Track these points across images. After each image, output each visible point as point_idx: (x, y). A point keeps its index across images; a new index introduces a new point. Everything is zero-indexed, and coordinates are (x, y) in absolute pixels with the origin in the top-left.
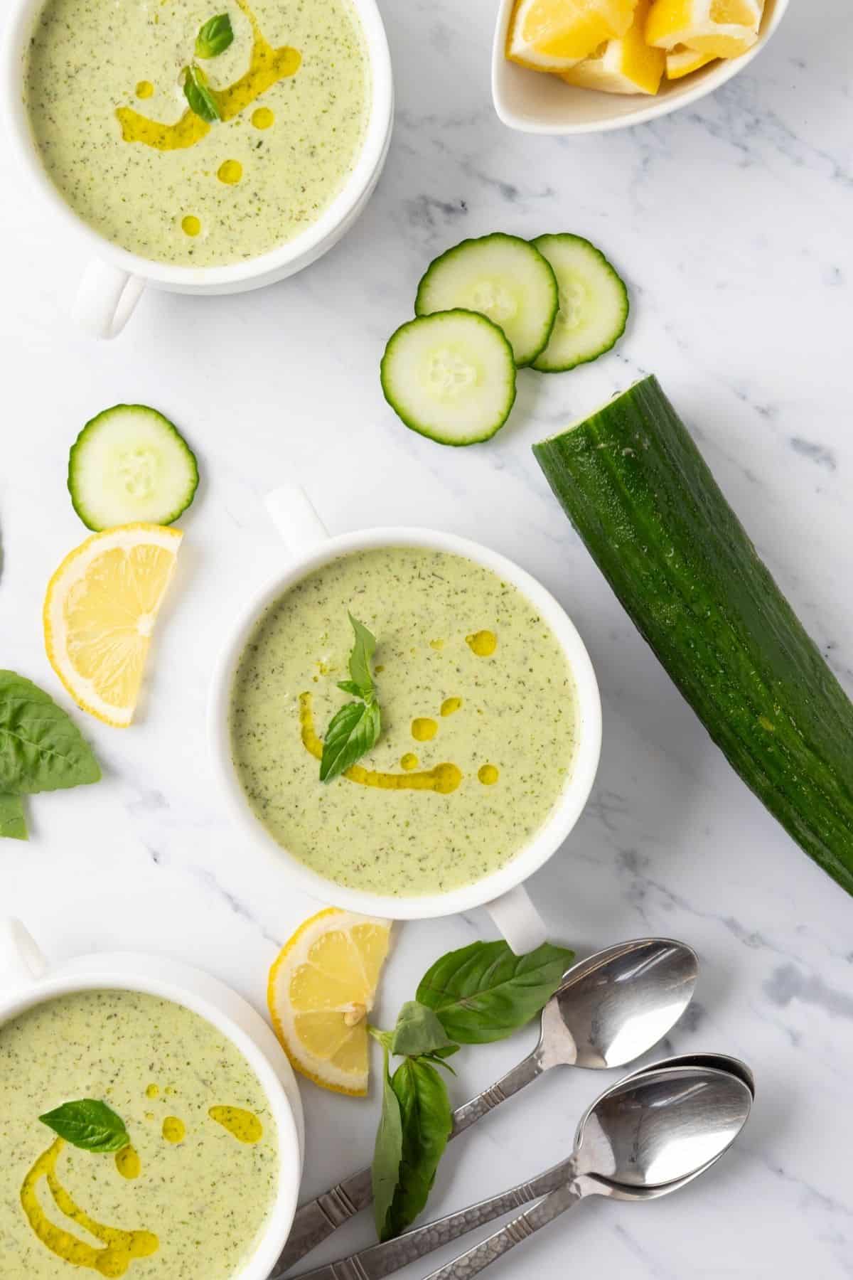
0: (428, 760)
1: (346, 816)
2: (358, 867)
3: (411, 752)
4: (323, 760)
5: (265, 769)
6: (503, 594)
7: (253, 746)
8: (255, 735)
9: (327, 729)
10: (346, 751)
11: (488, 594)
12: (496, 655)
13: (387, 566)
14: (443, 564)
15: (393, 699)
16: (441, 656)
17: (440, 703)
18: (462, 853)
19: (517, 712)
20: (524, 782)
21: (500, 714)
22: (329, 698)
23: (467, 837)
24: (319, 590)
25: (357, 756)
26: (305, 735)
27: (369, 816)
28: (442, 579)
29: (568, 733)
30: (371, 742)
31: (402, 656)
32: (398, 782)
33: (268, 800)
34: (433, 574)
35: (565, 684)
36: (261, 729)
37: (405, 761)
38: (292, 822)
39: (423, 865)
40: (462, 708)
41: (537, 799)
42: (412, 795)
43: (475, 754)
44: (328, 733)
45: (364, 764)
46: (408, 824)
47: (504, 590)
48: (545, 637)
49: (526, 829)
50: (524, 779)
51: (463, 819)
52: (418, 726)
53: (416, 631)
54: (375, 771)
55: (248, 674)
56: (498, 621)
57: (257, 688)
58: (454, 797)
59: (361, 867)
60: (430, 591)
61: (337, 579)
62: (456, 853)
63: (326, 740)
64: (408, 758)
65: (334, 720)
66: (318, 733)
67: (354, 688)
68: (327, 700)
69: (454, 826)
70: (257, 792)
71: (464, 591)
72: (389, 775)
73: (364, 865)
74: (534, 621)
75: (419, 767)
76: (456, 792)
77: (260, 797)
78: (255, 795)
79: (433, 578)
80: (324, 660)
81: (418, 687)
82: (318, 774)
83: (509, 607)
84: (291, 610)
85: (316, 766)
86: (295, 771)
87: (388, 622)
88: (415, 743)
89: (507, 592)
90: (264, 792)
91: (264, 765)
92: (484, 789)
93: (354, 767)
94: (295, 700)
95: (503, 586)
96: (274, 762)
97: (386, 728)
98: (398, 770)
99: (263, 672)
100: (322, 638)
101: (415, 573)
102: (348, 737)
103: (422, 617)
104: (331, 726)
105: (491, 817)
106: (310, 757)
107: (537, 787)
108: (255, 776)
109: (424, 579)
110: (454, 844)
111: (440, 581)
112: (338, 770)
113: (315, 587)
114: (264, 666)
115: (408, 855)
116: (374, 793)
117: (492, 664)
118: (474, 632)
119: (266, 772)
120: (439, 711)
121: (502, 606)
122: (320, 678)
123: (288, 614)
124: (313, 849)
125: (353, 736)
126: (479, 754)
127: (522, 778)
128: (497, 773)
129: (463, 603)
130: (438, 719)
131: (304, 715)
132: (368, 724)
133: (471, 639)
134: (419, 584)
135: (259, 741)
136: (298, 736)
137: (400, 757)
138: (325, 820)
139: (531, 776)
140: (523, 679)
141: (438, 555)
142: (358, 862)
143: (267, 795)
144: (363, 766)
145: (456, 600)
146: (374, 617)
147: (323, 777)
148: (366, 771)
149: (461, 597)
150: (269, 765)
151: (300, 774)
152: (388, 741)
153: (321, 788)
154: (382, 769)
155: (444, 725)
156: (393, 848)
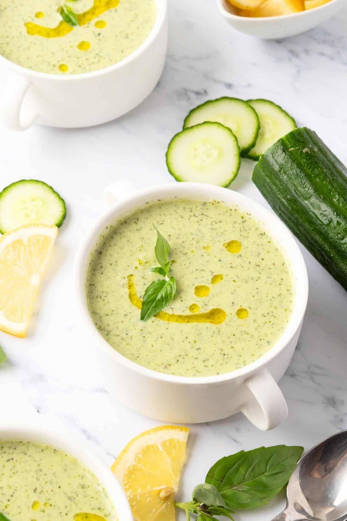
0: (206, 307)
1: (157, 338)
2: (166, 366)
3: (195, 303)
4: (142, 309)
5: (107, 315)
6: (243, 222)
7: (99, 304)
8: (101, 298)
9: (144, 293)
10: (156, 304)
11: (234, 223)
12: (242, 252)
13: (176, 211)
14: (208, 209)
15: (182, 277)
16: (209, 254)
17: (210, 278)
18: (230, 356)
19: (256, 281)
20: (264, 316)
21: (246, 282)
22: (144, 277)
23: (232, 347)
24: (137, 224)
25: (162, 306)
26: (130, 296)
27: (171, 338)
28: (208, 216)
29: (288, 290)
30: (170, 298)
31: (186, 255)
32: (189, 319)
33: (109, 331)
34: (202, 214)
35: (283, 265)
36: (105, 294)
37: (192, 307)
38: (124, 343)
39: (206, 363)
40: (223, 280)
41: (273, 326)
42: (197, 326)
43: (233, 303)
44: (145, 295)
45: (167, 310)
46: (195, 342)
47: (244, 220)
48: (269, 242)
49: (268, 342)
50: (264, 315)
51: (229, 338)
52: (198, 289)
53: (194, 242)
54: (173, 314)
55: (96, 266)
56: (241, 235)
57: (102, 273)
58: (223, 326)
59: (168, 366)
60: (201, 222)
61: (147, 218)
62: (226, 357)
63: (143, 298)
64: (193, 307)
65: (147, 289)
66: (139, 295)
67: (161, 271)
68: (143, 278)
69: (224, 342)
70: (102, 327)
71: (220, 222)
72: (183, 316)
73: (170, 365)
74: (262, 235)
75: (201, 310)
76: (224, 324)
77: (105, 330)
78: (102, 329)
79: (202, 216)
80: (141, 258)
81: (197, 270)
82: (139, 316)
83: (247, 229)
84: (121, 234)
85: (138, 312)
86: (125, 315)
87: (177, 238)
88: (198, 298)
89: (245, 221)
90: (107, 327)
91: (107, 313)
92: (240, 321)
93: (161, 313)
94: (124, 278)
95: (242, 218)
96: (113, 311)
97: (179, 292)
98: (188, 313)
99: (106, 265)
100: (139, 247)
101: (192, 214)
102: (157, 296)
103: (197, 235)
104: (146, 291)
105: (246, 336)
106: (134, 307)
107: (272, 319)
108: (101, 319)
109: (197, 217)
110: (225, 351)
111: (207, 217)
112: (151, 314)
113: (135, 222)
114: (106, 261)
115: (197, 358)
116: (173, 325)
117: (239, 257)
118: (228, 241)
119: (108, 317)
120: (210, 281)
121: (243, 228)
122: (140, 267)
123: (119, 236)
124: (138, 357)
125: (159, 297)
126: (236, 303)
127: (263, 315)
128: (248, 313)
129: (220, 228)
130: (210, 286)
131: (130, 287)
132: (169, 288)
133: (226, 245)
134: (194, 219)
135: (104, 300)
136: (128, 297)
137: (189, 306)
138: (145, 341)
139: (268, 313)
140: (258, 264)
141: (205, 204)
142: (166, 364)
143: (109, 329)
144: (167, 312)
145: (215, 226)
146: (169, 236)
147: (142, 318)
148: (168, 314)
149: (219, 225)
150: (109, 313)
151: (129, 317)
152: (181, 298)
153: (142, 323)
154: (178, 313)
155: (214, 289)
156: (187, 355)
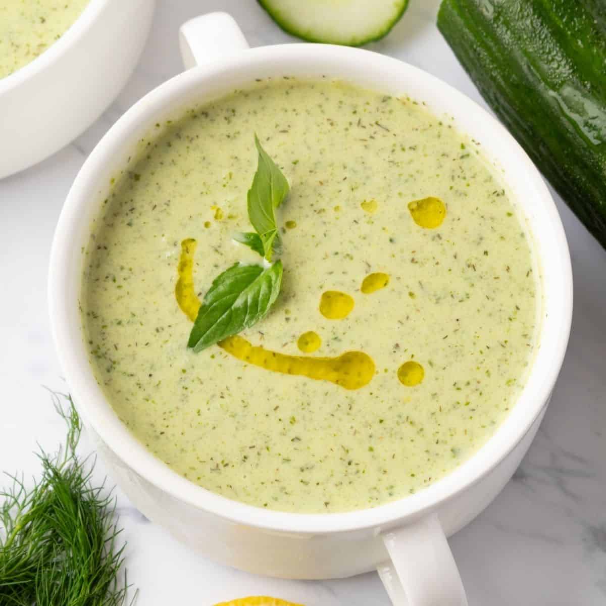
0: (335, 345)
1: (213, 396)
2: (217, 465)
3: (314, 330)
4: (197, 322)
5: (120, 323)
6: (462, 157)
7: (111, 292)
8: (114, 280)
9: (211, 285)
10: (230, 317)
11: (443, 155)
12: (443, 229)
13: (320, 106)
14: (391, 112)
15: (302, 263)
16: (372, 220)
17: (361, 278)
18: (361, 468)
19: (461, 301)
20: (458, 389)
21: (438, 300)
22: (220, 250)
23: (371, 449)
24: (229, 122)
25: (241, 326)
26: (180, 288)
27: (243, 401)
28: (388, 131)
29: (525, 336)
30: (263, 310)
31: (323, 214)
32: (289, 365)
33: (114, 363)
34: (377, 123)
35: (528, 275)
36: (125, 273)
37: (304, 340)
38: (141, 395)
39: (306, 476)
40: (389, 286)
41: (471, 414)
42: (305, 384)
43: (397, 346)
44: (211, 291)
45: (249, 335)
46: (293, 421)
47: (464, 152)
48: (509, 215)
49: (452, 450)
50: (457, 386)
51: (368, 425)
52: (329, 299)
53: (345, 187)
54: (261, 346)
55: (121, 204)
56: (451, 188)
57: (130, 225)
58: (361, 396)
59: (221, 466)
60: (370, 142)
61: (255, 112)
62: (353, 468)
63: (205, 298)
64: (309, 339)
65: (220, 277)
66: (197, 290)
67: (255, 243)
68: (216, 251)
69: (355, 433)
70: (103, 350)
71: (413, 148)
72: (279, 355)
73: (226, 465)
74: (498, 195)
75: (320, 351)
76: (364, 391)
77: (105, 358)
78: (100, 354)
79: (376, 128)
80: (222, 204)
81: (337, 253)
82: (187, 338)
83: (468, 175)
84: (191, 140)
85: (186, 328)
86: (157, 330)
87: (311, 172)
88: (324, 321)
89: (468, 155)
90: (113, 349)
91: (120, 318)
92: (403, 391)
93: (236, 339)
94: (175, 245)
95: (463, 147)
96: (134, 315)
97: (285, 296)
98: (293, 350)
99: (142, 207)
100: (224, 178)
101: (355, 119)
102: (235, 299)
103: (355, 172)
104: (216, 283)
105: (407, 429)
106: (182, 315)
107: (474, 399)
108: (104, 330)
109: (364, 127)
110: (352, 456)
111: (385, 132)
112: (214, 337)
113: (226, 118)
114: (144, 198)
115: (287, 460)
116: (255, 373)
117: (437, 238)
118: (419, 198)
119: (120, 328)
120: (359, 286)
121: (458, 172)
122: (214, 225)
123: (187, 143)
124: (162, 433)
125: (239, 303)
126: (402, 347)
127: (455, 385)
128: (423, 374)
129: (411, 162)
130: (357, 296)
131: (183, 266)
132: (264, 288)
133: (414, 206)
134: (355, 131)
135: (119, 287)
136: (172, 288)
137: (299, 335)
138: (184, 399)
139: (468, 383)
140: (473, 262)
141: (386, 99)
142: (218, 460)
143: (116, 355)
144: (247, 339)
145: (400, 156)
146: (295, 163)
147: (192, 343)
148: (251, 345)
149: (408, 155)
150: (125, 318)
151: (164, 335)
152: (287, 312)
153: (185, 357)
154: (271, 345)
155: (363, 304)
156: (268, 449)
